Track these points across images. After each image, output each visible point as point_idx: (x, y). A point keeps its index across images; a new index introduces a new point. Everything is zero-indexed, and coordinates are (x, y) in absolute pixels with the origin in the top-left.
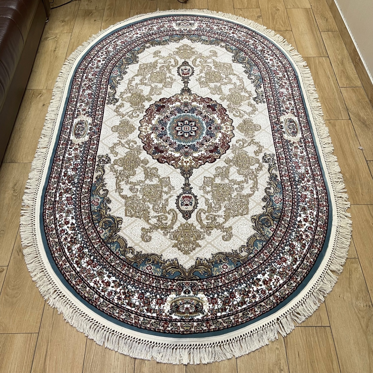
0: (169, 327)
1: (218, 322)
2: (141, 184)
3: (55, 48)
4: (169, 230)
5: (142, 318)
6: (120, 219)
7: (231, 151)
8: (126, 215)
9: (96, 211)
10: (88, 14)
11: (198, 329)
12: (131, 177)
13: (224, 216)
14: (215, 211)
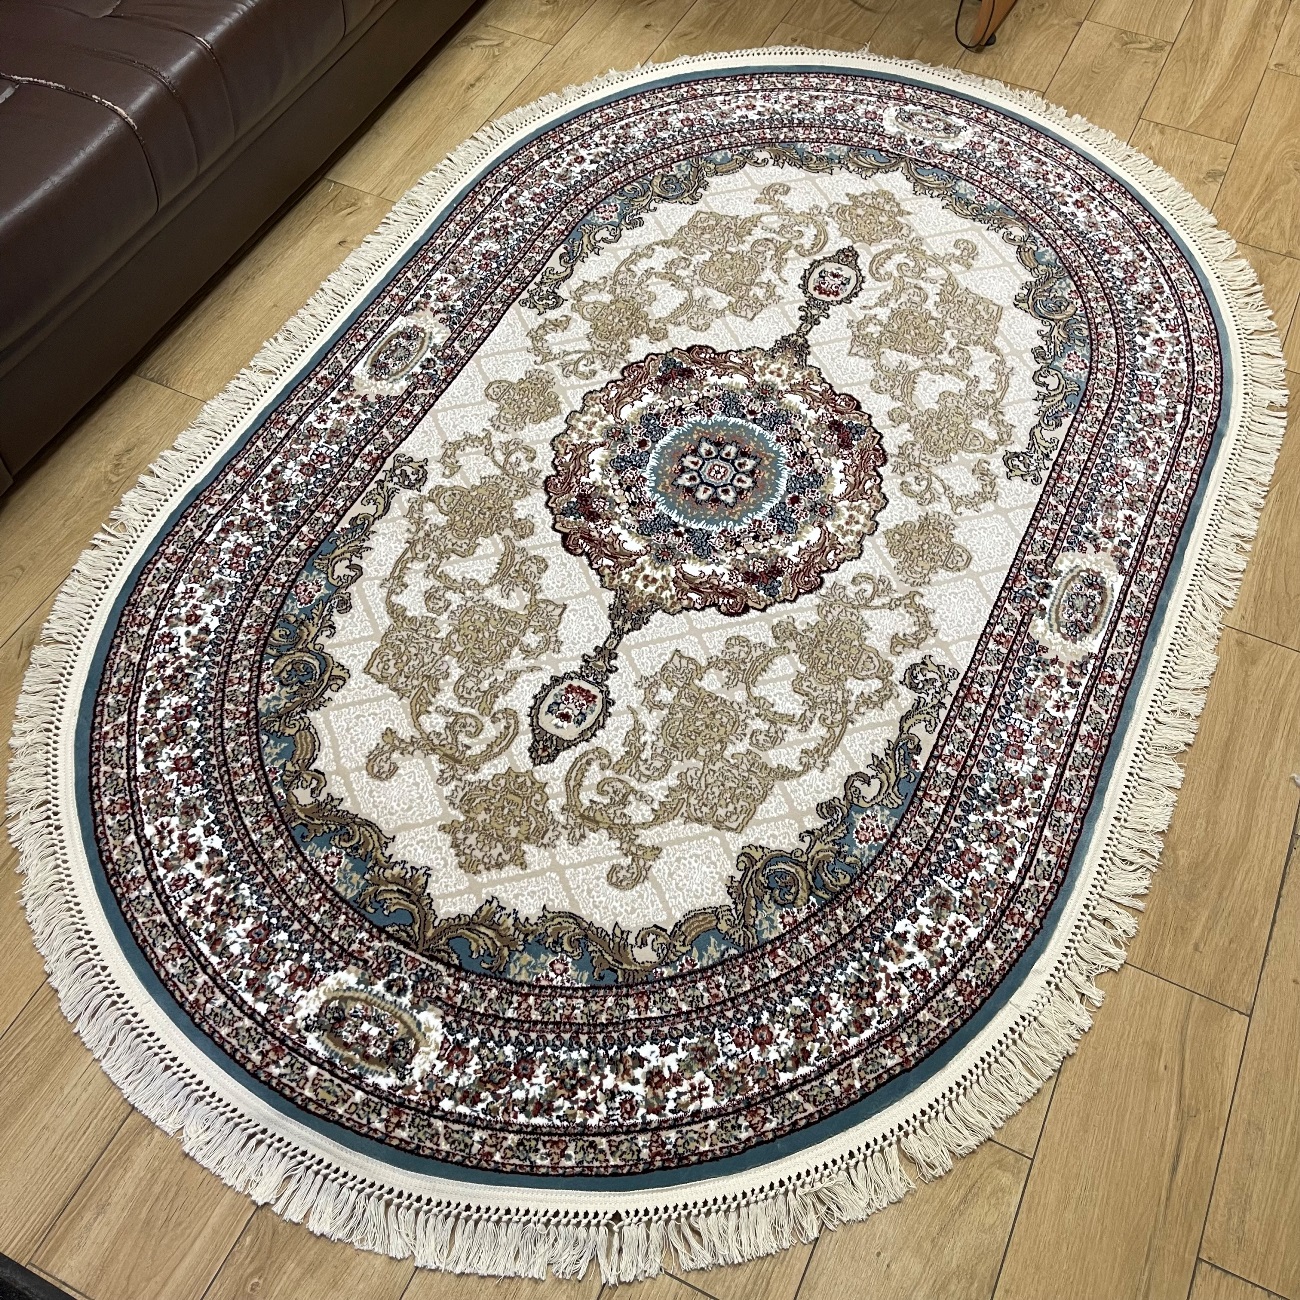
0: (278, 1066)
1: (430, 1125)
2: (468, 593)
4: (461, 772)
5: (221, 1000)
6: (342, 674)
7: (817, 601)
8: (367, 670)
9: (292, 619)
11: (355, 1117)
12: (454, 557)
13: (662, 803)
14: (641, 774)
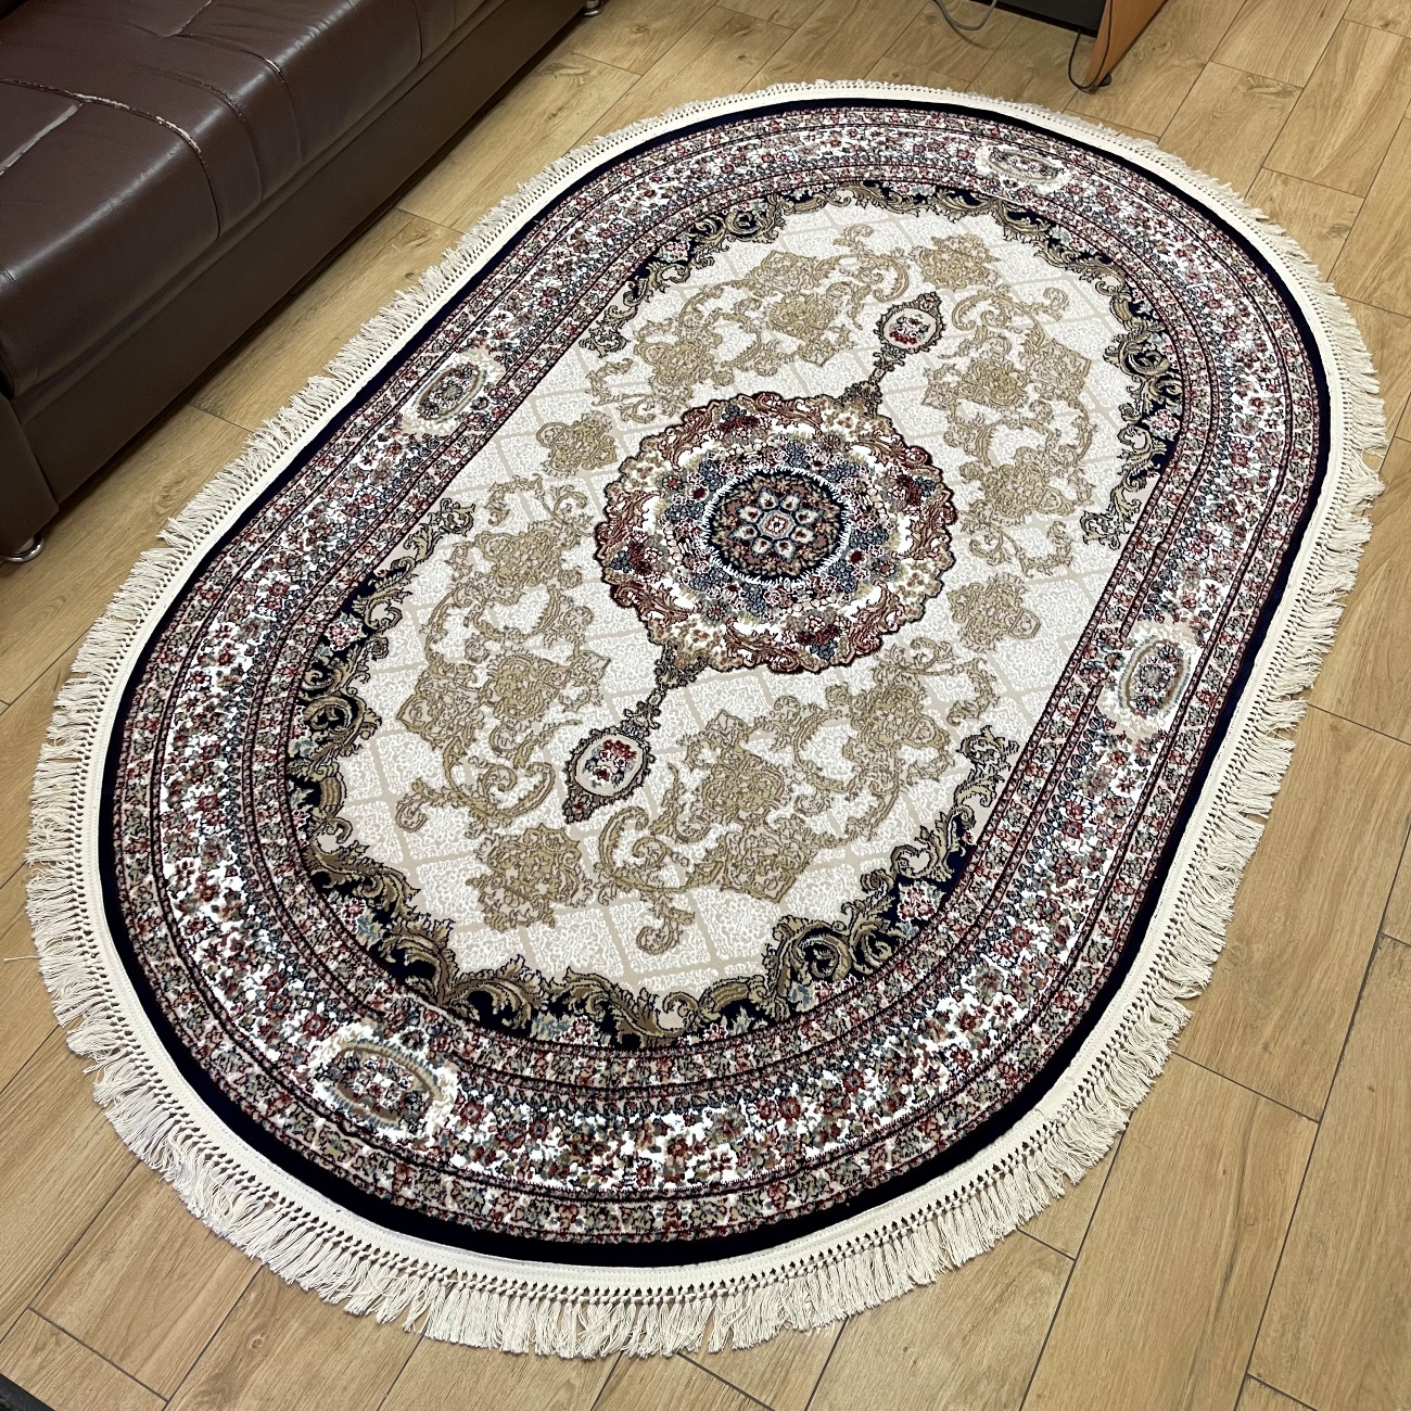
3: (561, 109)
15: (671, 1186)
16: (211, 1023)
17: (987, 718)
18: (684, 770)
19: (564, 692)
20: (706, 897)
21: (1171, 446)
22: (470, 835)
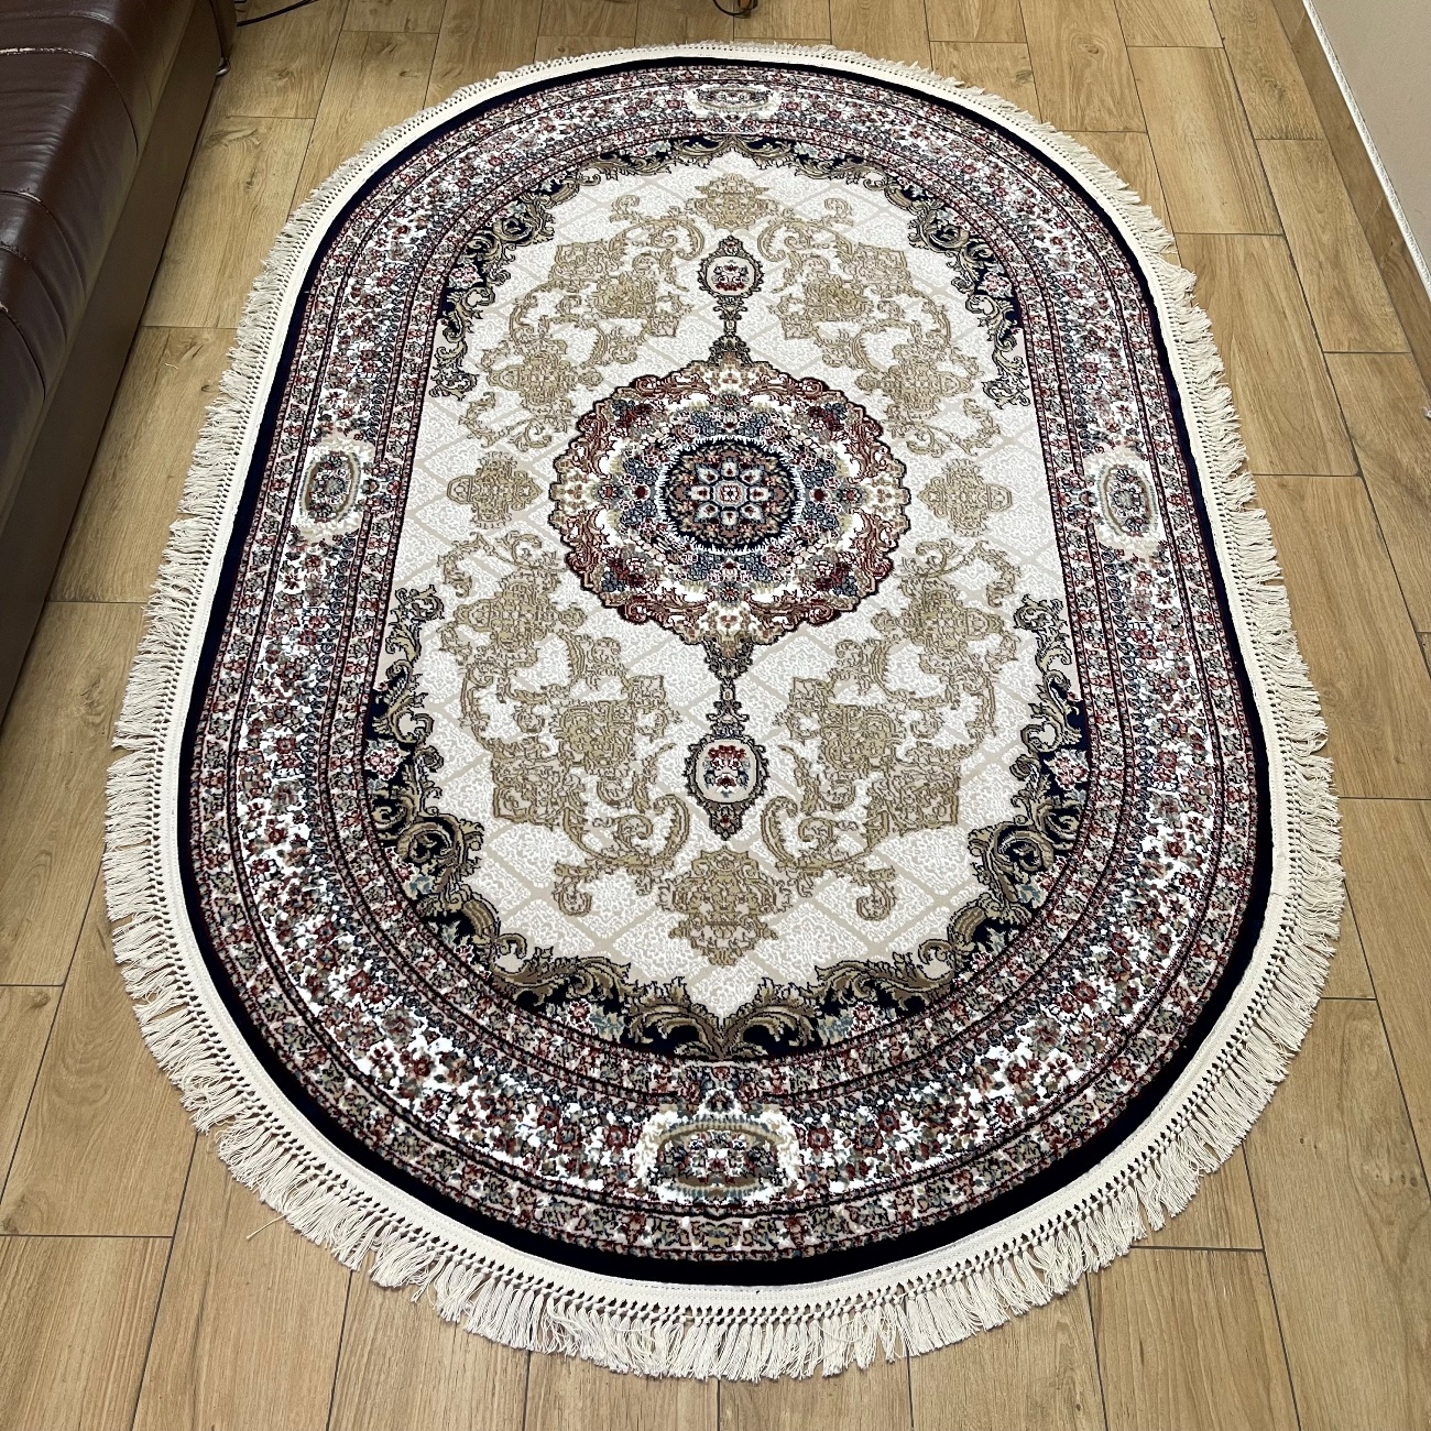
3: (253, 175)
10: (377, 49)
15: (1033, 1110)
16: (513, 1188)
17: (1021, 589)
18: (797, 746)
19: (640, 723)
20: (893, 848)
21: (1014, 300)
22: (643, 892)
